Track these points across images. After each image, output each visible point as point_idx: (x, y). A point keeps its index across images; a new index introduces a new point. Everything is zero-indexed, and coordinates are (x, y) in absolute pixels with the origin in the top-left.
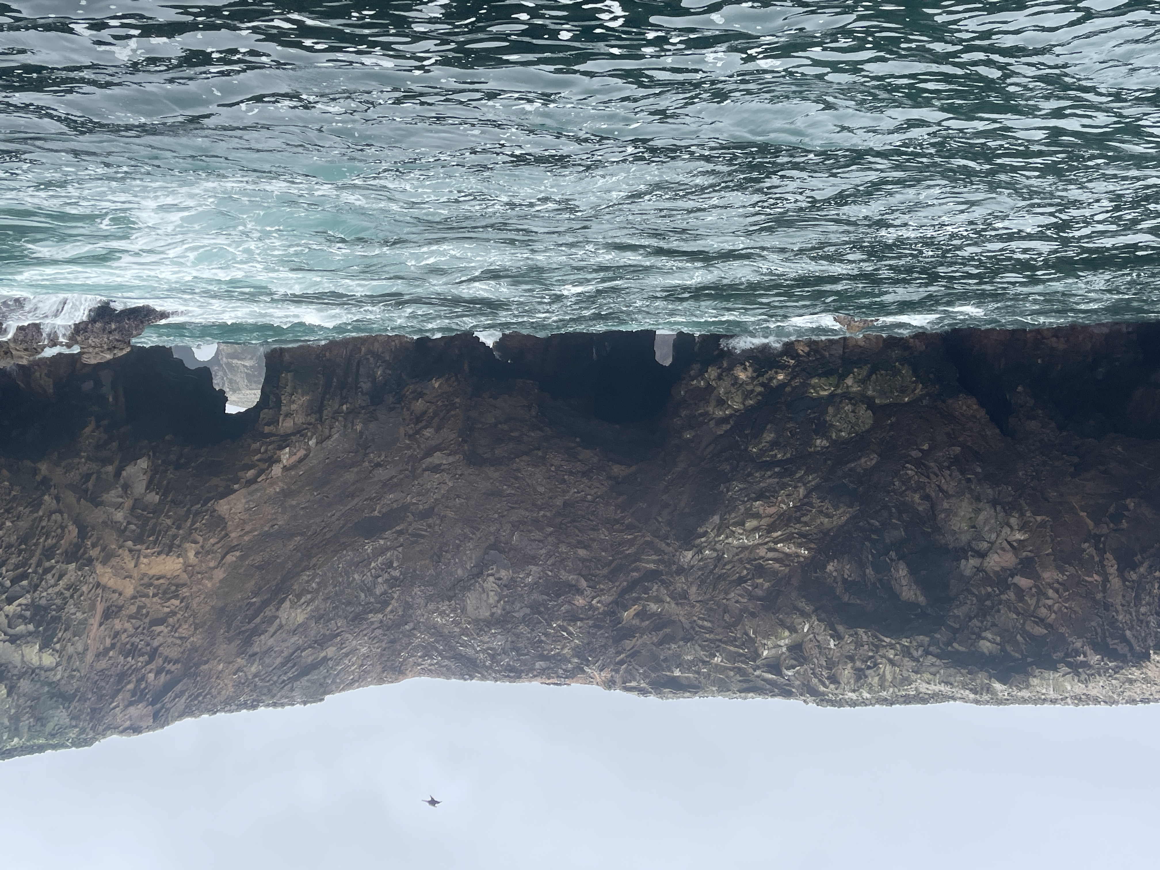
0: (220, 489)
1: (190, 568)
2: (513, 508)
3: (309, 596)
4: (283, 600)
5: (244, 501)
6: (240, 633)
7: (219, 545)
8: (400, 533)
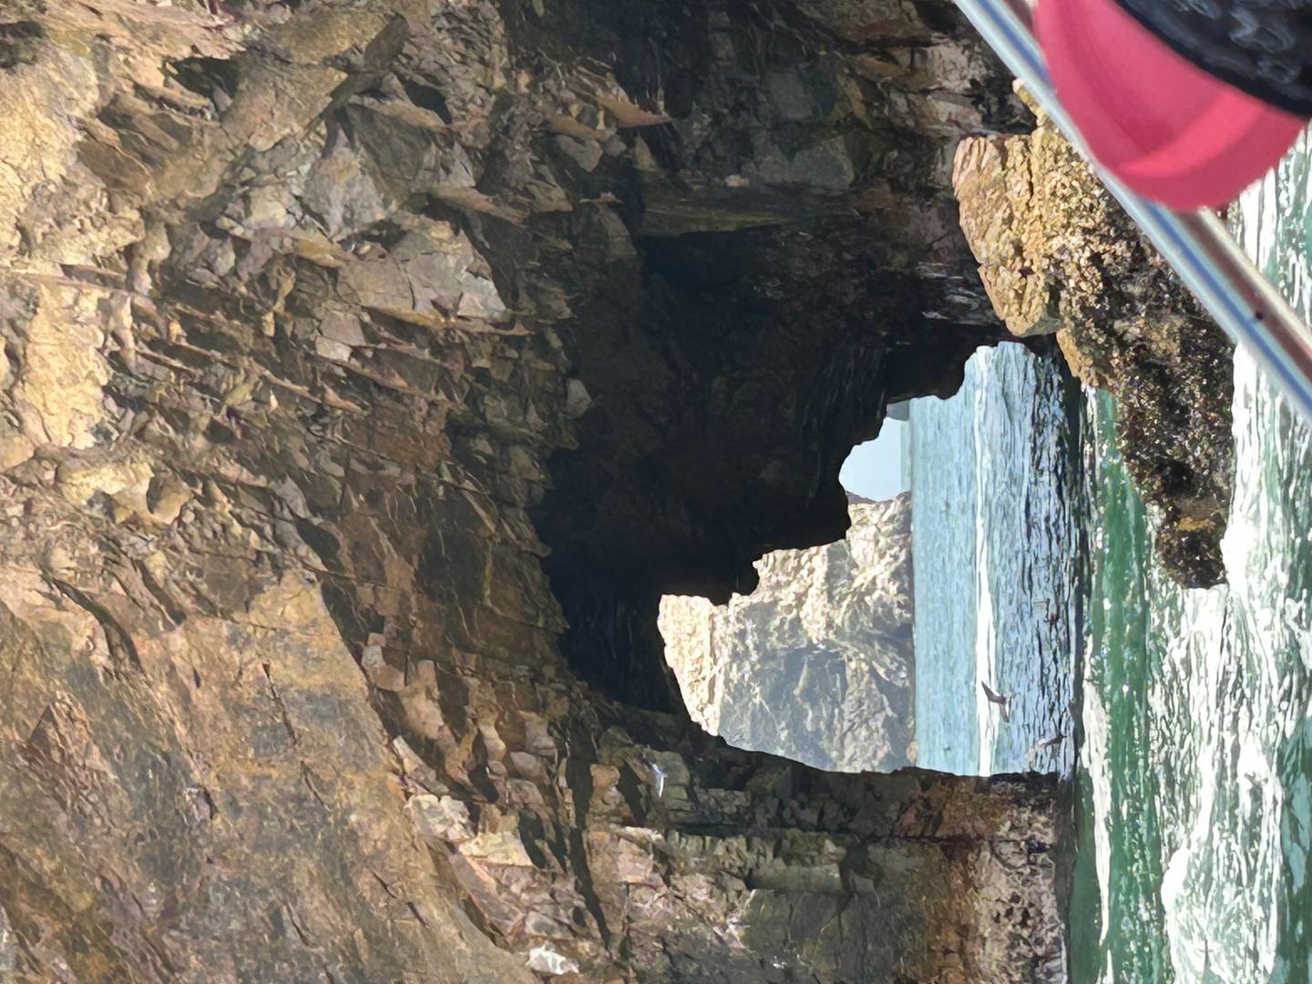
0: (365, 593)
1: (49, 476)
5: (315, 682)
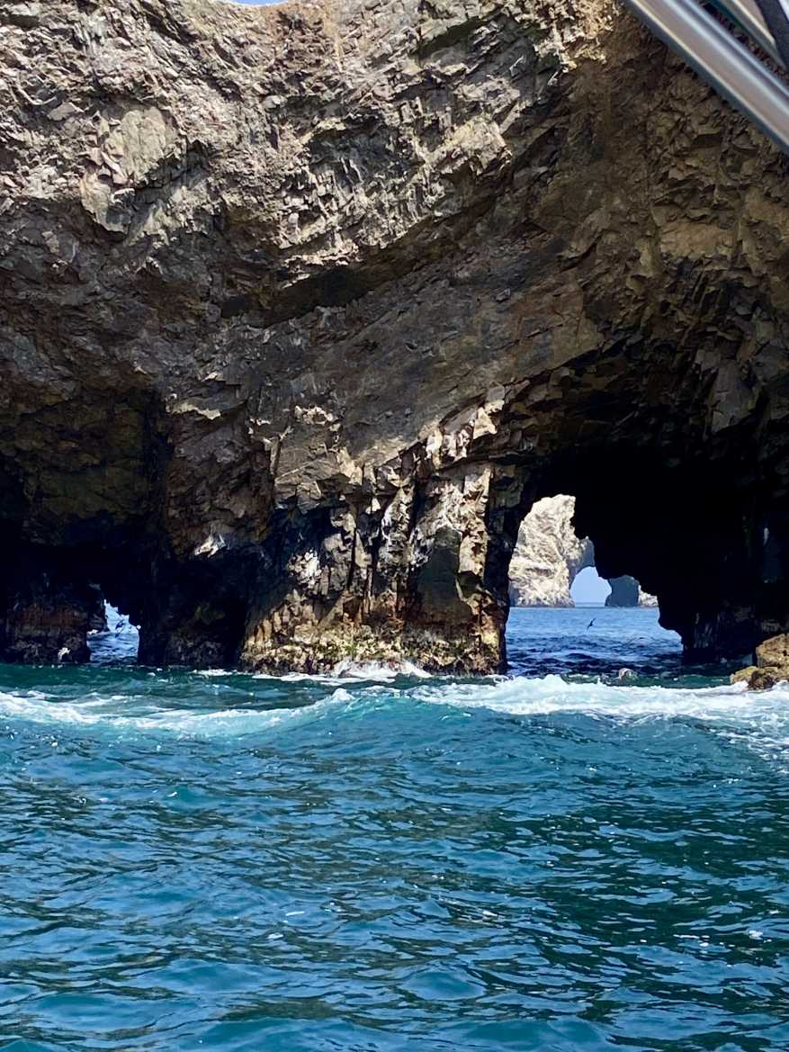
0: (593, 368)
1: (648, 233)
2: (75, 308)
3: (448, 170)
4: (493, 165)
5: (554, 347)
6: (569, 113)
7: (598, 271)
8: (284, 275)
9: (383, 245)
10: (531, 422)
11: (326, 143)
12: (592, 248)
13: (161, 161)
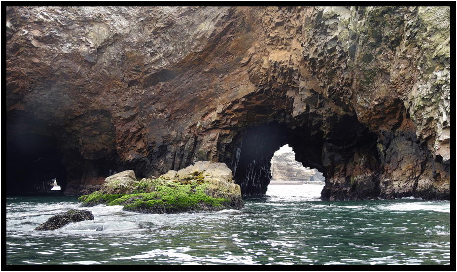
0: (254, 98)
1: (266, 54)
2: (81, 86)
3: (198, 37)
4: (212, 35)
5: (239, 92)
6: (237, 17)
7: (252, 67)
8: (146, 72)
9: (178, 62)
10: (234, 116)
11: (158, 31)
12: (250, 60)
13: (105, 40)
